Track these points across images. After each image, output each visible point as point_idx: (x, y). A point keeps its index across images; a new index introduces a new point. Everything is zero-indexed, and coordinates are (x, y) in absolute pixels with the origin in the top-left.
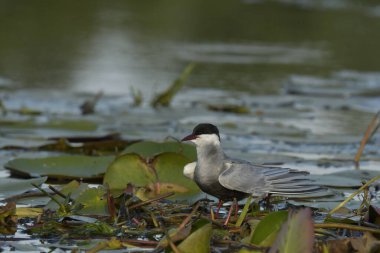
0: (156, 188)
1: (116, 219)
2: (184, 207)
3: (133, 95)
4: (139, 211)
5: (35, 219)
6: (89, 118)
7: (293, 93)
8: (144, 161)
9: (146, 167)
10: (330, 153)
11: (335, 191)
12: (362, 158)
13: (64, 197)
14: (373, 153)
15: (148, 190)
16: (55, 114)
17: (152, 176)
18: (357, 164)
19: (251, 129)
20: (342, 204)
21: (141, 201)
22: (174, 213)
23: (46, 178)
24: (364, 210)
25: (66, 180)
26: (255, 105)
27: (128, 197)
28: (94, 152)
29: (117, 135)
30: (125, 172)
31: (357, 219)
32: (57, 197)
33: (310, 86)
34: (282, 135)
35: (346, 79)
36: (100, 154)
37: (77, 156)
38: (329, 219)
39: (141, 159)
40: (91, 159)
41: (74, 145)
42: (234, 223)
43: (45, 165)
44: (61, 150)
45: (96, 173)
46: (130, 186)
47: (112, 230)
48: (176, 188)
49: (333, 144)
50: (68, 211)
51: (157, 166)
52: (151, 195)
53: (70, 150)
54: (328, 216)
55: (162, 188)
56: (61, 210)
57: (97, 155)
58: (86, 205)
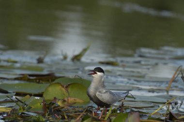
0: (68, 100)
1: (47, 114)
2: (80, 109)
3: (62, 55)
4: (58, 111)
5: (7, 113)
6: (41, 65)
7: (141, 56)
8: (63, 86)
9: (64, 90)
10: (156, 86)
11: (155, 104)
12: (170, 89)
13: (22, 102)
14: (176, 87)
15: (64, 101)
16: (24, 63)
17: (67, 94)
18: (168, 92)
19: (118, 73)
20: (156, 111)
21: (59, 106)
22: (76, 112)
23: (15, 93)
24: (167, 114)
25: (24, 95)
26: (122, 61)
27: (53, 104)
28: (41, 81)
29: (53, 74)
30: (54, 92)
31: (163, 118)
32: (19, 103)
33: (150, 53)
34: (133, 76)
35: (167, 51)
36: (44, 82)
37: (32, 83)
38: (150, 118)
39: (62, 85)
40: (39, 85)
41: (31, 78)
42: (104, 118)
43: (16, 87)
44: (25, 80)
45: (40, 92)
46: (55, 98)
47: (44, 120)
48: (78, 100)
49: (157, 82)
50: (24, 109)
51: (69, 90)
52: (66, 103)
53: (29, 80)
54: (150, 116)
55: (71, 100)
56: (20, 109)
57: (42, 83)
58: (33, 107)
